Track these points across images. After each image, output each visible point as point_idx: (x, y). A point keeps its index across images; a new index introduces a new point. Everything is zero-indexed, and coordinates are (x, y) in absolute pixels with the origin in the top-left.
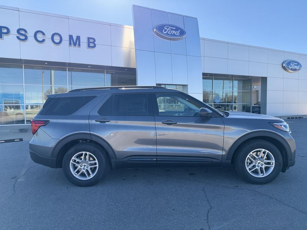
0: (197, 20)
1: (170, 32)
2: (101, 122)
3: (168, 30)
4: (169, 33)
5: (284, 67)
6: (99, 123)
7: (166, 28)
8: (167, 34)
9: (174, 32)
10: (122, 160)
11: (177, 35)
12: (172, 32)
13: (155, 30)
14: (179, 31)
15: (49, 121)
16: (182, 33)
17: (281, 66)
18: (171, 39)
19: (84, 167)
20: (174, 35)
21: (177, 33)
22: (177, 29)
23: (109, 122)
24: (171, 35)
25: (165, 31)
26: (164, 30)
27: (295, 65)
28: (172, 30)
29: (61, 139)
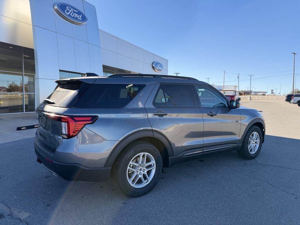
0: (95, 9)
1: (73, 14)
2: (160, 115)
3: (70, 11)
4: (71, 15)
5: (154, 67)
6: (157, 117)
7: (68, 8)
8: (69, 15)
9: (76, 15)
10: (177, 156)
11: (79, 20)
12: (74, 15)
13: (56, 7)
14: (81, 15)
15: (97, 116)
16: (84, 19)
17: (151, 66)
18: (73, 22)
19: (140, 171)
20: (76, 18)
21: (79, 17)
22: (79, 13)
23: (166, 115)
24: (73, 17)
25: (68, 11)
26: (66, 10)
27: (160, 66)
28: (74, 12)
29: (121, 139)
